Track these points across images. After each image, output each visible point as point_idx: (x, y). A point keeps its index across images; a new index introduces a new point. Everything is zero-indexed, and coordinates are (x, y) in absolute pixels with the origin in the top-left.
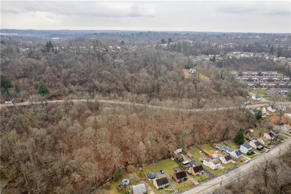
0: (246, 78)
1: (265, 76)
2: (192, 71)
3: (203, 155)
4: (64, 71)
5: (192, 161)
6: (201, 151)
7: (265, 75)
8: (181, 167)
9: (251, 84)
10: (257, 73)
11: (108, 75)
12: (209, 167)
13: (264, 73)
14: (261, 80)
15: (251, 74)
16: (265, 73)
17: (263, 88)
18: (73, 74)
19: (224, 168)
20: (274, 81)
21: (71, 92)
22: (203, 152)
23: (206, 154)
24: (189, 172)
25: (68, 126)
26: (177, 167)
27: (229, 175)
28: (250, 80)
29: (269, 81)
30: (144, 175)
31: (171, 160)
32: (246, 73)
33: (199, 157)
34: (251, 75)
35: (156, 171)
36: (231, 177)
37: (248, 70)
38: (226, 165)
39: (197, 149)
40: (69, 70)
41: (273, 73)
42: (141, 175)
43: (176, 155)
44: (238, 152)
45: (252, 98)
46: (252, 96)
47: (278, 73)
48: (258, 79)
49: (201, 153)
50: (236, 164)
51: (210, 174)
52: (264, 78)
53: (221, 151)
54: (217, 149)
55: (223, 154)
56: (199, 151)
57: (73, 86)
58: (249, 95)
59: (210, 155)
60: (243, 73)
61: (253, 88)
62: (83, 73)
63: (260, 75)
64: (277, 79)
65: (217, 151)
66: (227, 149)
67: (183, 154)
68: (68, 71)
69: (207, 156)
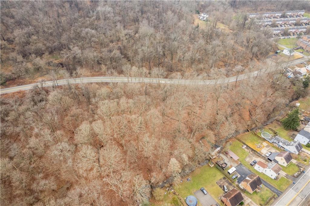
0: (268, 23)
1: (290, 18)
2: (204, 17)
3: (250, 152)
4: (18, 33)
5: (238, 165)
6: (245, 146)
7: (290, 16)
8: (227, 179)
9: (277, 32)
10: (280, 15)
11: (93, 36)
12: (264, 174)
13: (288, 13)
14: (287, 25)
15: (274, 15)
16: (290, 13)
17: (291, 35)
18: (34, 37)
19: (286, 173)
20: (301, 24)
21: (38, 69)
22: (248, 147)
23: (253, 150)
24: (241, 187)
25: (47, 147)
26: (221, 179)
27: (297, 188)
28: (274, 25)
29: (296, 25)
30: (181, 202)
31: (210, 167)
32: (267, 15)
33: (246, 157)
34: (273, 17)
35: (195, 191)
36: (302, 191)
37: (268, 10)
38: (286, 168)
39: (238, 142)
40: (26, 30)
41: (300, 13)
42: (175, 201)
43: (214, 157)
44: (298, 146)
45: (284, 52)
46: (284, 50)
47: (305, 12)
48: (283, 23)
49: (246, 150)
50: (298, 164)
51: (270, 187)
52: (291, 22)
53: (271, 143)
54: (264, 140)
55: (273, 147)
56: (243, 146)
57: (38, 58)
58: (280, 49)
59: (258, 150)
60: (264, 15)
61: (279, 36)
62: (51, 34)
63: (283, 16)
64: (305, 21)
65: (265, 144)
66: (281, 142)
67: (223, 153)
68: (25, 32)
69: (254, 153)
